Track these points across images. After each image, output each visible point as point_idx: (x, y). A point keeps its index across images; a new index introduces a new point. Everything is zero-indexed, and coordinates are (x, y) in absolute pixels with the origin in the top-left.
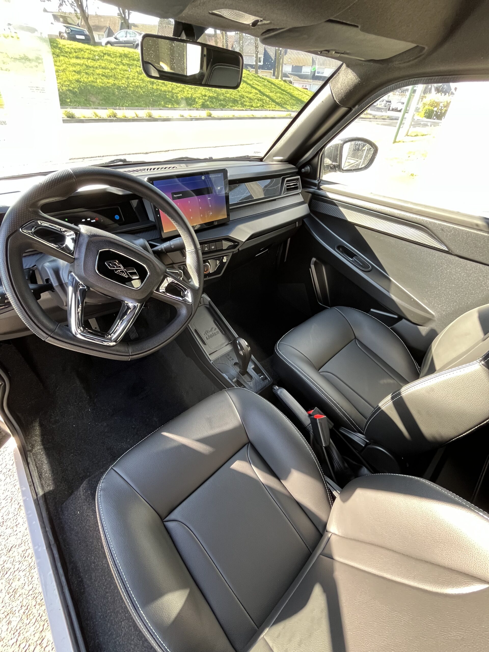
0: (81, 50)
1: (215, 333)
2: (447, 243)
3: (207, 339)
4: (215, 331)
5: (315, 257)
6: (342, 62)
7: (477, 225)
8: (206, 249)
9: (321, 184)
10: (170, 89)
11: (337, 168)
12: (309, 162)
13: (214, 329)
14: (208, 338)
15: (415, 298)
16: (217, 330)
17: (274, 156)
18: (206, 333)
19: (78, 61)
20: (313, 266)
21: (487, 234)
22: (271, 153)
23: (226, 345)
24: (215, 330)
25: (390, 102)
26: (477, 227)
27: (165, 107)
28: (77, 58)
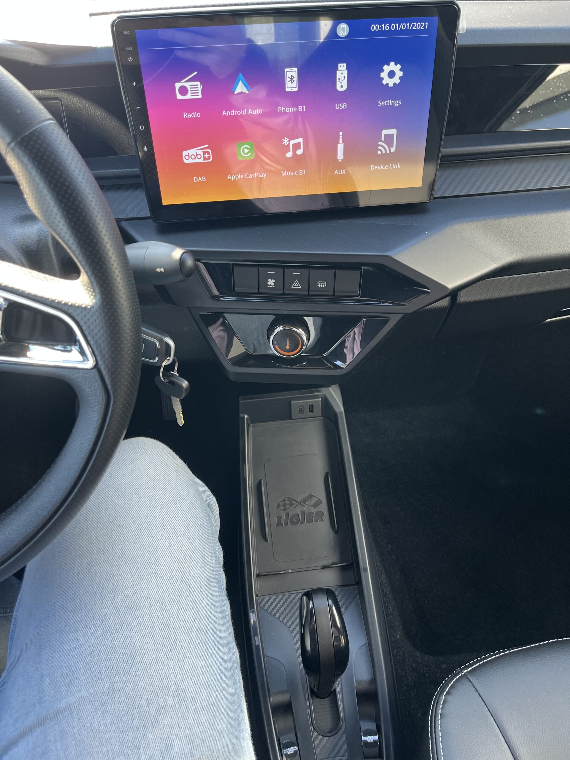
1: (310, 515)
3: (279, 524)
4: (313, 510)
8: (296, 285)
13: (314, 500)
14: (283, 521)
16: (324, 507)
18: (285, 505)
23: (324, 567)
24: (316, 505)
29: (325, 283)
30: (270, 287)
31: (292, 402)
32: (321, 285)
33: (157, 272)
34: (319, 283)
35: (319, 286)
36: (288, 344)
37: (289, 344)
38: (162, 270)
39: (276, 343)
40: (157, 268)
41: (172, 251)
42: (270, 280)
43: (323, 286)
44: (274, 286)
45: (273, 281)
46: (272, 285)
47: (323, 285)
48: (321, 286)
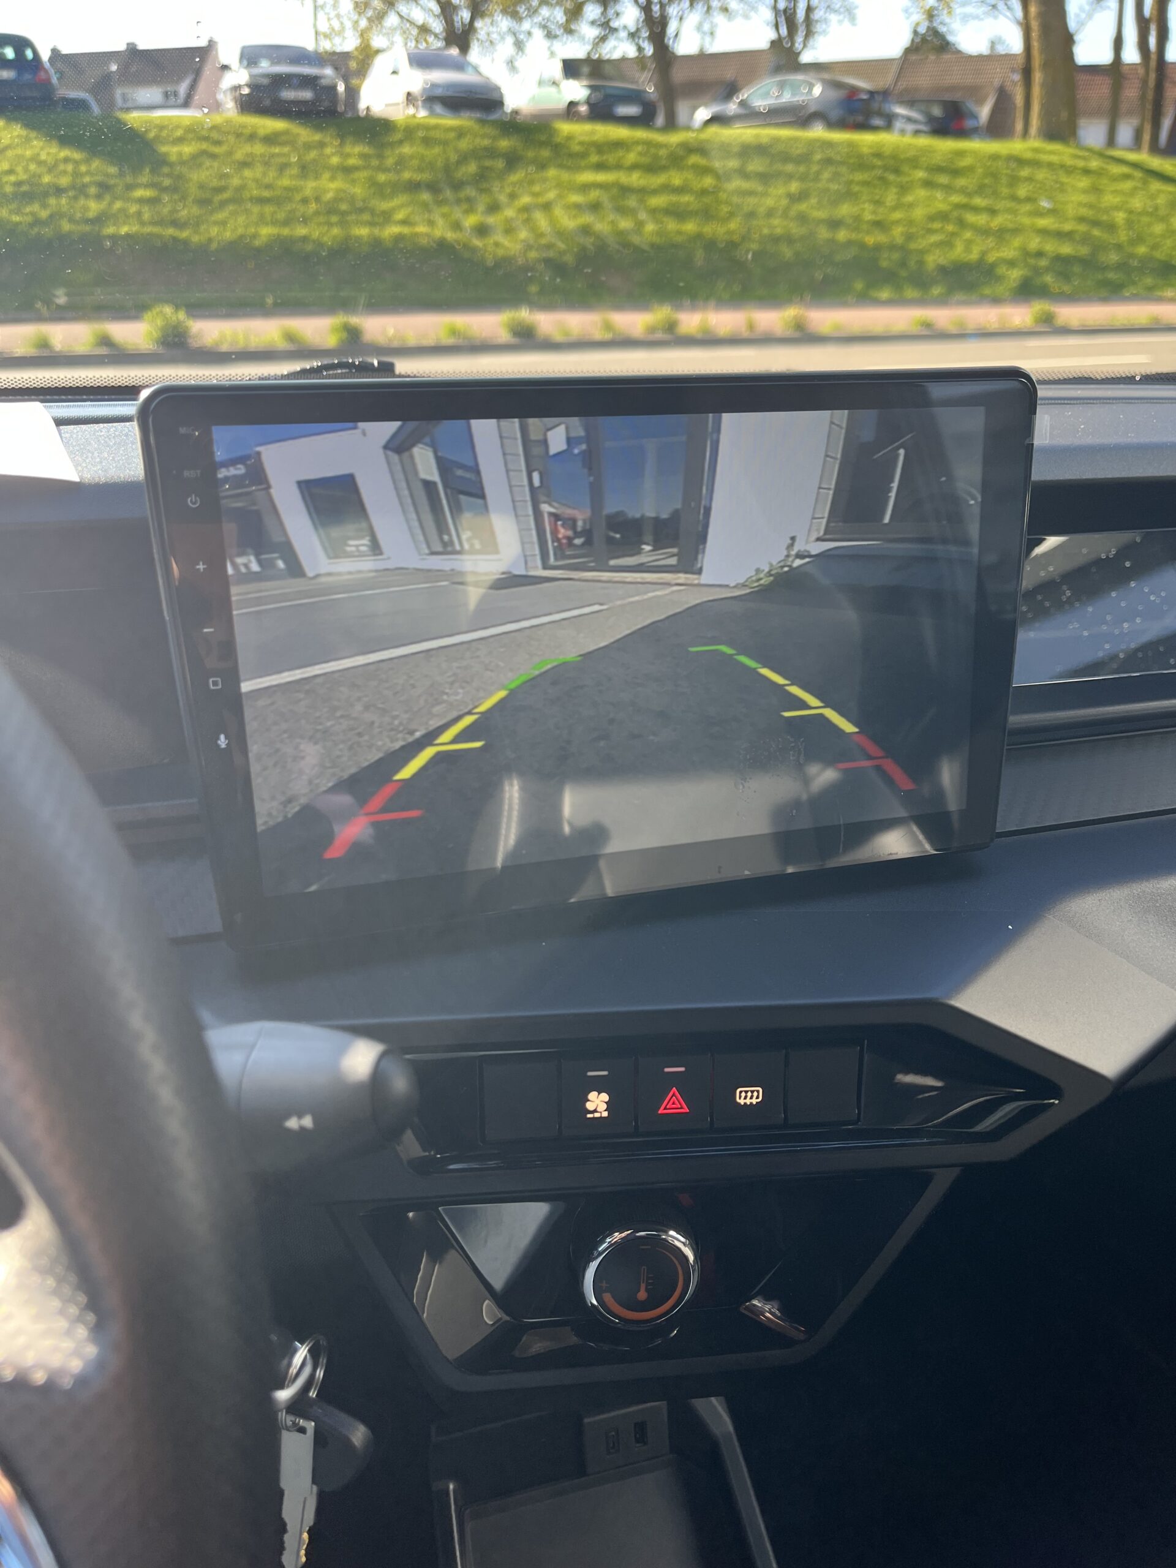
0: (619, 145)
8: (674, 1103)
10: (899, 240)
19: (601, 177)
27: (865, 299)
28: (600, 167)
29: (758, 1091)
30: (594, 1118)
31: (586, 1420)
32: (745, 1098)
33: (289, 1131)
34: (741, 1092)
35: (742, 1102)
36: (643, 1286)
37: (648, 1284)
38: (307, 1122)
39: (604, 1285)
40: (288, 1116)
41: (342, 1051)
42: (593, 1095)
43: (754, 1101)
44: (605, 1114)
45: (605, 1097)
46: (598, 1110)
47: (751, 1098)
48: (748, 1101)
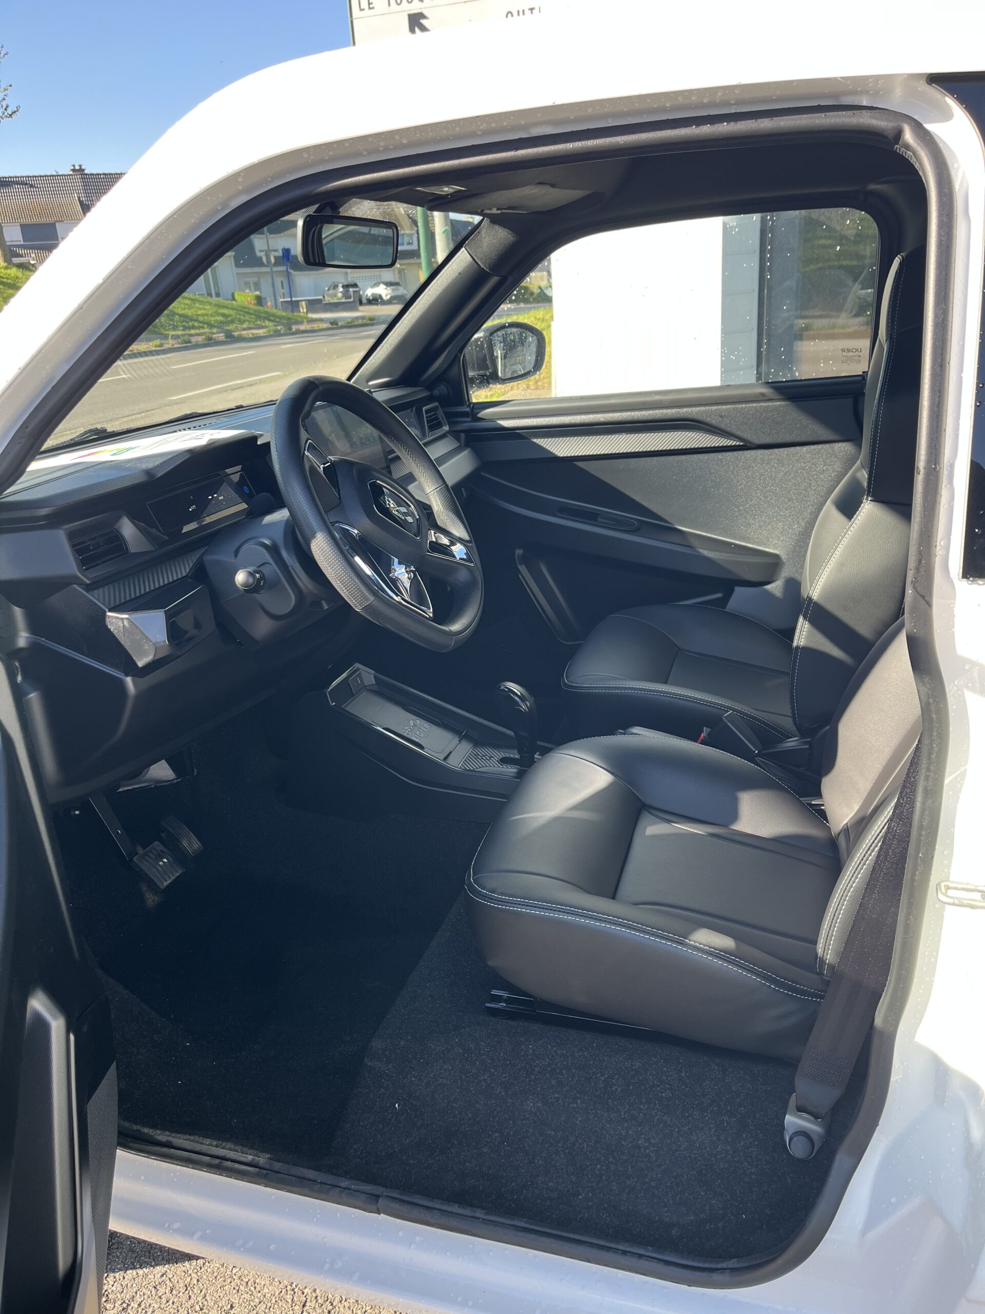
2: (739, 433)
5: (520, 548)
6: (482, 218)
7: (763, 394)
9: (475, 411)
11: (491, 378)
12: (441, 377)
15: (737, 542)
17: (368, 381)
20: (522, 568)
21: (780, 401)
22: (360, 376)
25: (355, 285)
26: (761, 398)
